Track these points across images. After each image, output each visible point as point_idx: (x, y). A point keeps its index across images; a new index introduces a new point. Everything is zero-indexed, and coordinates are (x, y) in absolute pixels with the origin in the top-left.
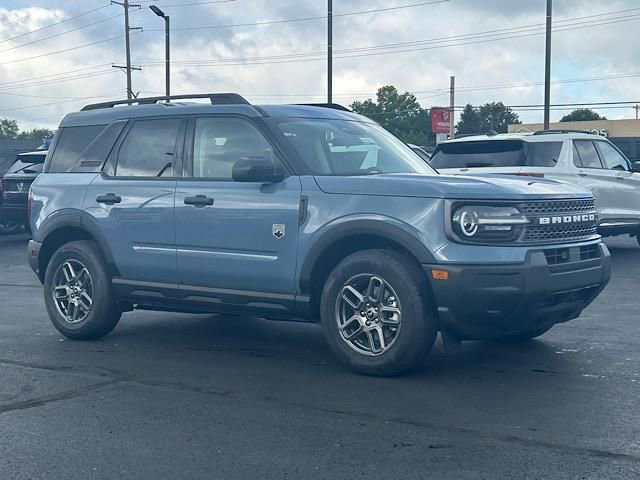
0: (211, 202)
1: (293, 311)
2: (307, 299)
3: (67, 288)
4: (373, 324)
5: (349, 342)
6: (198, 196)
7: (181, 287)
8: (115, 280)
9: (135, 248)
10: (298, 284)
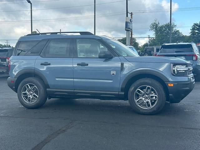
0: (87, 65)
1: (118, 97)
2: (123, 93)
3: (27, 92)
4: (147, 100)
5: (139, 105)
6: (82, 63)
7: (75, 91)
8: (47, 90)
9: (56, 79)
10: (120, 89)
